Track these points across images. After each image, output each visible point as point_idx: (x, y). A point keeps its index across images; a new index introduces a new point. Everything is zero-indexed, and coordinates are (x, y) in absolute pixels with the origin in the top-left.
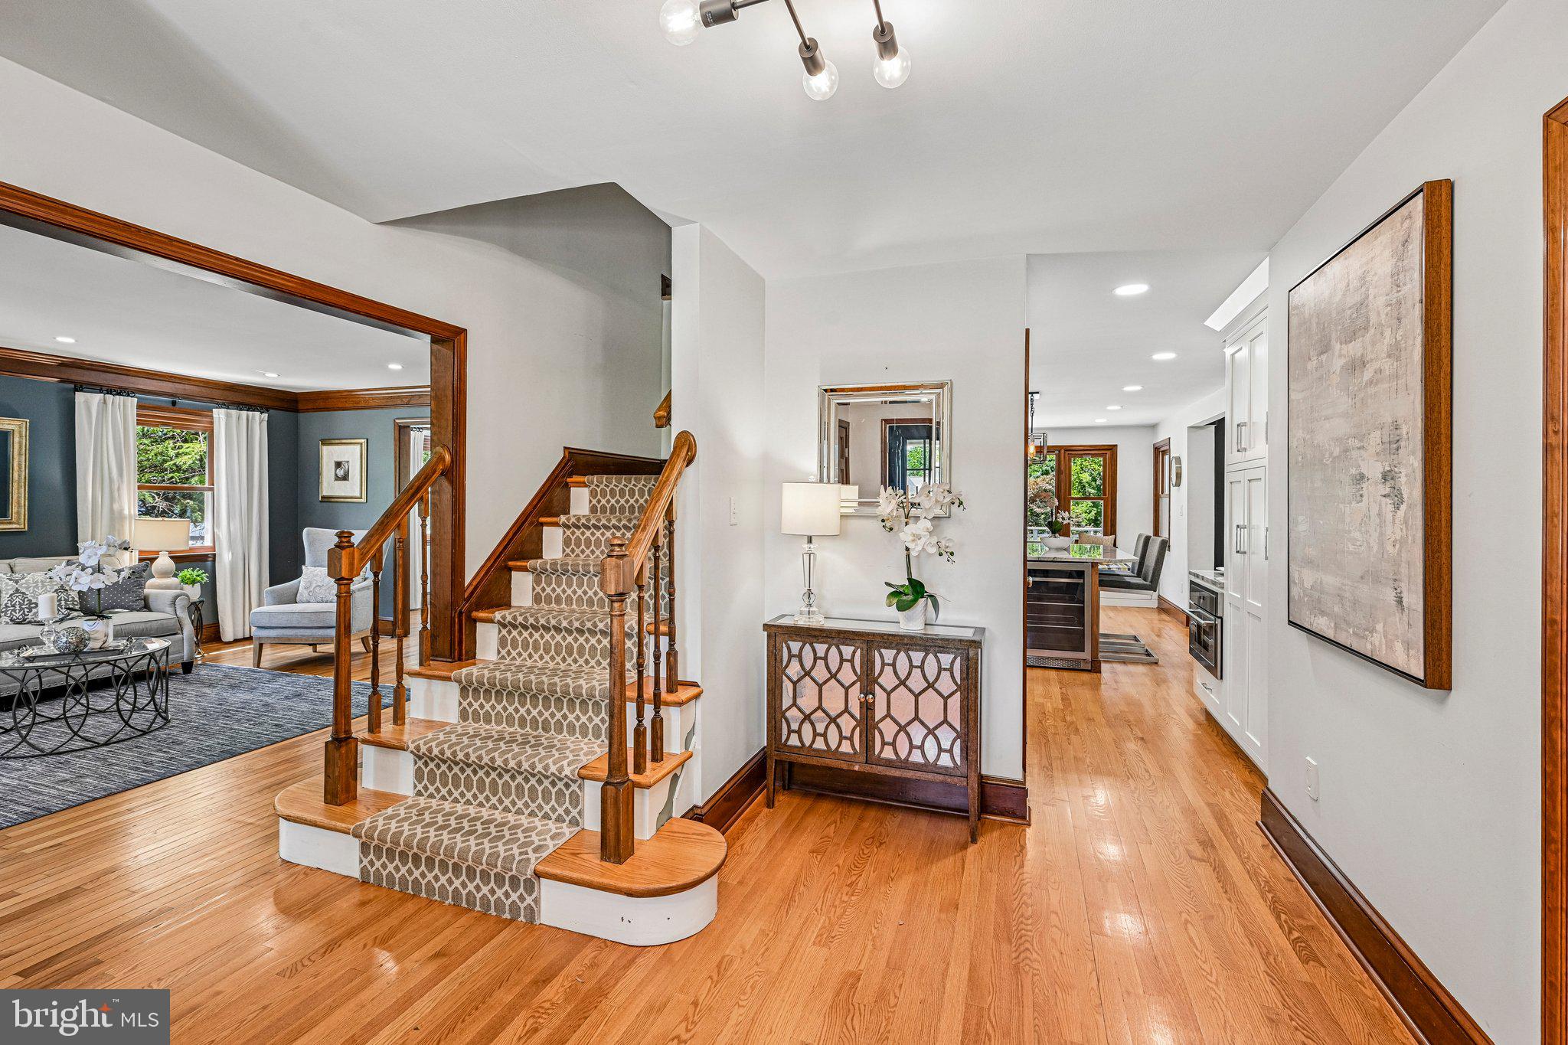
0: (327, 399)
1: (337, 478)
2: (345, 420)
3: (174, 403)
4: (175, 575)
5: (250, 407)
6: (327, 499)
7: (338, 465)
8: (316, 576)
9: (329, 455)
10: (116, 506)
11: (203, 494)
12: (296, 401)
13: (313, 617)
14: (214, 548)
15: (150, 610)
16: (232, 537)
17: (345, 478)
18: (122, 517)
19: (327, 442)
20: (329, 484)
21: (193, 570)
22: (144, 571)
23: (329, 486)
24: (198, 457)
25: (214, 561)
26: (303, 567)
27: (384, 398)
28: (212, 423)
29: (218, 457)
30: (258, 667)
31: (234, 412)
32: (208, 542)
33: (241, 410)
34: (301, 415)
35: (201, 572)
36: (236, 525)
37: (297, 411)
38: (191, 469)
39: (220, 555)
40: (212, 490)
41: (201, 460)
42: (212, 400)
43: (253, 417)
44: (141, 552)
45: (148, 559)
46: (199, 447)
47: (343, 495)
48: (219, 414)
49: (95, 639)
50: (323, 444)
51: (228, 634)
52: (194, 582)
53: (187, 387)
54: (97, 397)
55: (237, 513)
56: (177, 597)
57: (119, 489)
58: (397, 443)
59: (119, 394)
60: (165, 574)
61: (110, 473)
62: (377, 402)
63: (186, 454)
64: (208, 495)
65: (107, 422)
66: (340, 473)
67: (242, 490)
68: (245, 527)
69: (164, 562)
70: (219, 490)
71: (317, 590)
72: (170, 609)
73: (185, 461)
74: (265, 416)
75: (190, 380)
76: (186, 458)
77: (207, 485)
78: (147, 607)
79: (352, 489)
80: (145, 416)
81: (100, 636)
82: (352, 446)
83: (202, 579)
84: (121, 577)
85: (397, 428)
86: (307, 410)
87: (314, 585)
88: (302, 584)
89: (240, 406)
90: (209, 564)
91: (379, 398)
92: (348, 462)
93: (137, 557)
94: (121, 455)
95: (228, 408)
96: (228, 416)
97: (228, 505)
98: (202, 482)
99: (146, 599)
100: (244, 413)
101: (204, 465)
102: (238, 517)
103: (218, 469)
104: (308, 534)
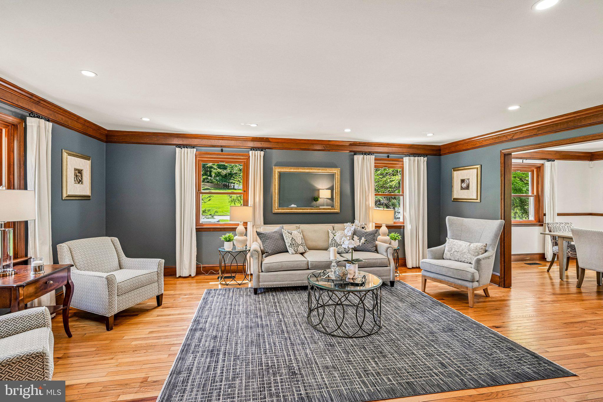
0: (458, 145)
1: (462, 188)
2: (467, 156)
3: (388, 157)
4: (388, 235)
5: (419, 155)
6: (456, 200)
7: (463, 181)
8: (455, 245)
9: (457, 176)
10: (367, 203)
11: (399, 198)
12: (440, 150)
13: (455, 271)
14: (403, 223)
15: (378, 253)
16: (411, 218)
17: (468, 188)
18: (369, 208)
19: (456, 169)
20: (457, 192)
21: (395, 234)
22: (376, 233)
23: (458, 193)
24: (398, 182)
25: (404, 228)
26: (447, 239)
27: (493, 139)
28: (403, 164)
29: (406, 180)
30: (424, 291)
31: (412, 158)
32: (401, 220)
33: (415, 157)
34: (442, 157)
35: (398, 235)
36: (413, 211)
37: (440, 155)
38: (395, 187)
39: (406, 226)
40: (403, 195)
41: (399, 182)
42: (403, 153)
43: (420, 159)
44: (376, 224)
45: (378, 227)
46: (398, 177)
47: (466, 197)
48: (406, 160)
49: (350, 274)
50: (454, 171)
51: (410, 264)
52: (395, 239)
53: (394, 149)
54: (361, 156)
55: (413, 207)
56: (388, 248)
57: (368, 195)
58: (503, 165)
59: (369, 154)
60: (384, 235)
61: (365, 189)
62: (488, 142)
63: (393, 181)
64: (401, 197)
65: (364, 167)
66: (464, 185)
67: (416, 196)
68: (417, 213)
69: (384, 229)
70: (406, 195)
71: (455, 253)
72: (385, 254)
73: (393, 184)
74: (426, 158)
75: (394, 145)
76: (393, 182)
77: (401, 193)
78: (376, 251)
79: (472, 194)
80: (378, 163)
81: (352, 272)
82: (471, 170)
83: (399, 238)
84: (361, 242)
85: (503, 156)
86: (445, 154)
87: (453, 250)
88: (446, 249)
89: (414, 155)
90: (402, 230)
91: (490, 139)
92: (468, 179)
93: (375, 225)
94: (369, 181)
95: (410, 157)
96: (410, 160)
97: (410, 202)
98: (399, 192)
99: (376, 246)
100: (416, 158)
101: (401, 184)
102: (413, 209)
103: (405, 185)
104: (449, 220)
